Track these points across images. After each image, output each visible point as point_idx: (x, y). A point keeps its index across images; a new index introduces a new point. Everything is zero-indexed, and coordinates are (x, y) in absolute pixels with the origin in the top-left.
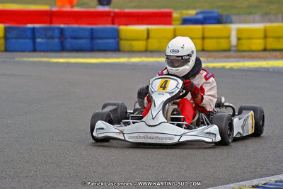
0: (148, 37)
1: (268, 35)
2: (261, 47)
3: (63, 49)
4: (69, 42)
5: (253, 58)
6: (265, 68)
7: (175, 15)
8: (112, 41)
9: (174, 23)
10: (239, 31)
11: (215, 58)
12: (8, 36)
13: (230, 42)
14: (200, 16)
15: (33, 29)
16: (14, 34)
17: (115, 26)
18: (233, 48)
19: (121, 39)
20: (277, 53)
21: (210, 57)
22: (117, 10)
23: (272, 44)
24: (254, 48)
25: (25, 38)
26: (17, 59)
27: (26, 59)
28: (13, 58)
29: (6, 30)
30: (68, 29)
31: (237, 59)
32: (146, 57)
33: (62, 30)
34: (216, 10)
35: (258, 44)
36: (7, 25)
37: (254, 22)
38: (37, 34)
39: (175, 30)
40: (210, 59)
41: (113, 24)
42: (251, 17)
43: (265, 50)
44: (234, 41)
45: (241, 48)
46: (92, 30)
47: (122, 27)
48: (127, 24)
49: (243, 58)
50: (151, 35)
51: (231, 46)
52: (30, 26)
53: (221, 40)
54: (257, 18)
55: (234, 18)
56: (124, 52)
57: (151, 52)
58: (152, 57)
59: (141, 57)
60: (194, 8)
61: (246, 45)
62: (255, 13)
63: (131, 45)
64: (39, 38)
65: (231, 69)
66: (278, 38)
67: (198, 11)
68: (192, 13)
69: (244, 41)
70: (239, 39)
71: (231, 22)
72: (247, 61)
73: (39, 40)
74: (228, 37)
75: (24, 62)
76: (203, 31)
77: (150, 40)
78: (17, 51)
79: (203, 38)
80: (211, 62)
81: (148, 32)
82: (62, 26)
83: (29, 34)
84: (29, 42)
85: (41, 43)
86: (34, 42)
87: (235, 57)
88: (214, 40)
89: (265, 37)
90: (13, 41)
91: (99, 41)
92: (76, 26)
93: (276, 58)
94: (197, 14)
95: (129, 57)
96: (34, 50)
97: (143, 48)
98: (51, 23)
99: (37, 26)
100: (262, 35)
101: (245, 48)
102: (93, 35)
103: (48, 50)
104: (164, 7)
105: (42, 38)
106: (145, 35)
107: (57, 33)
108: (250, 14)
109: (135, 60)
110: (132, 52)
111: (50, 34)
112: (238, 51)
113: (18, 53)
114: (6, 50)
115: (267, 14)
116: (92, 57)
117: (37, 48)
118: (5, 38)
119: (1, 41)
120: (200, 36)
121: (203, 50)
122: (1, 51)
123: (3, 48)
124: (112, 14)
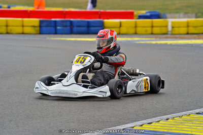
0: (120, 26)
1: (190, 25)
2: (185, 32)
3: (71, 32)
4: (75, 29)
5: (182, 38)
6: (190, 44)
7: (135, 13)
8: (100, 28)
9: (135, 18)
10: (173, 23)
11: (160, 38)
12: (42, 25)
13: (167, 29)
14: (148, 14)
15: (55, 21)
16: (45, 24)
17: (101, 20)
18: (169, 33)
19: (105, 27)
20: (195, 36)
21: (157, 38)
22: (102, 11)
23: (192, 30)
24: (182, 32)
25: (50, 26)
27: (52, 39)
28: (45, 38)
29: (41, 22)
30: (75, 21)
31: (173, 39)
33: (71, 22)
34: (157, 11)
35: (184, 30)
36: (41, 19)
37: (179, 18)
38: (58, 24)
39: (136, 22)
40: (157, 39)
41: (100, 18)
42: (177, 15)
43: (188, 34)
44: (170, 28)
45: (174, 32)
46: (88, 22)
47: (106, 21)
48: (108, 19)
49: (176, 38)
50: (123, 25)
51: (168, 31)
52: (53, 19)
53: (162, 28)
54: (181, 15)
55: (168, 15)
57: (123, 34)
58: (123, 37)
60: (144, 9)
61: (177, 31)
62: (180, 13)
64: (59, 26)
65: (171, 45)
66: (195, 27)
67: (147, 11)
69: (176, 29)
70: (173, 27)
71: (166, 18)
72: (180, 40)
73: (58, 28)
74: (167, 26)
76: (152, 22)
77: (121, 28)
78: (46, 34)
79: (152, 27)
80: (158, 40)
81: (121, 23)
82: (72, 20)
83: (53, 24)
84: (53, 29)
85: (59, 29)
86: (56, 29)
87: (172, 38)
88: (159, 28)
89: (188, 26)
90: (44, 28)
91: (92, 28)
92: (79, 20)
93: (195, 38)
94: (146, 13)
96: (56, 33)
98: (65, 18)
99: (57, 19)
100: (186, 25)
101: (176, 32)
102: (89, 25)
103: (63, 33)
104: (130, 9)
105: (60, 26)
106: (119, 26)
107: (68, 24)
108: (177, 13)
111: (65, 24)
112: (172, 34)
114: (41, 33)
115: (187, 13)
116: (89, 37)
117: (58, 32)
118: (40, 26)
119: (38, 28)
120: (150, 25)
121: (152, 34)
122: (37, 34)
123: (38, 32)
124: (99, 13)
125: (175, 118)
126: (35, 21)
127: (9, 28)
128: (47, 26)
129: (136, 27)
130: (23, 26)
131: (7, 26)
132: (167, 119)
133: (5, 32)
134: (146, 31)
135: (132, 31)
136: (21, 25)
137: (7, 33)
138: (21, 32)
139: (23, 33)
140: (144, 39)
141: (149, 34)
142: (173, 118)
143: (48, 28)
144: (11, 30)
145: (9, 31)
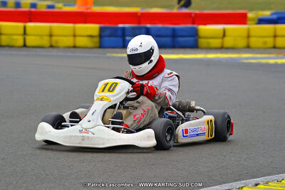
0: (224, 35)
7: (250, 15)
8: (192, 39)
9: (249, 22)
12: (103, 34)
14: (275, 17)
15: (123, 29)
16: (107, 33)
17: (195, 26)
19: (199, 37)
22: (197, 12)
25: (116, 36)
26: (108, 55)
28: (105, 54)
29: (101, 29)
30: (153, 28)
32: (222, 53)
36: (102, 25)
38: (127, 33)
39: (249, 30)
40: (280, 56)
41: (193, 23)
46: (174, 30)
47: (201, 27)
48: (205, 24)
50: (227, 33)
52: (121, 26)
56: (202, 48)
57: (227, 48)
58: (226, 53)
59: (217, 53)
63: (208, 43)
64: (128, 36)
67: (273, 12)
68: (267, 14)
73: (128, 38)
75: (114, 57)
76: (275, 30)
77: (226, 39)
78: (109, 47)
79: (275, 36)
80: (281, 58)
81: (224, 31)
82: (148, 26)
83: (120, 33)
84: (120, 40)
86: (124, 40)
90: (106, 39)
91: (180, 39)
92: (160, 26)
94: (272, 14)
95: (206, 54)
96: (124, 47)
97: (219, 45)
98: (139, 23)
99: (127, 26)
102: (174, 34)
105: (131, 36)
106: (221, 35)
107: (143, 32)
109: (211, 56)
110: (209, 49)
111: (137, 32)
113: (110, 50)
114: (101, 46)
118: (101, 36)
119: (97, 39)
120: (272, 34)
121: (274, 47)
122: (96, 48)
123: (98, 45)
124: (193, 15)
125: (270, 184)
126: (93, 28)
127: (54, 38)
128: (110, 36)
129: (249, 36)
130: (75, 36)
131: (51, 36)
132: (256, 185)
133: (48, 45)
134: (265, 43)
135: (242, 43)
136: (72, 33)
137: (51, 46)
138: (72, 45)
139: (75, 47)
140: (258, 56)
141: (269, 48)
142: (267, 183)
143: (113, 39)
144: (57, 42)
145: (54, 44)
